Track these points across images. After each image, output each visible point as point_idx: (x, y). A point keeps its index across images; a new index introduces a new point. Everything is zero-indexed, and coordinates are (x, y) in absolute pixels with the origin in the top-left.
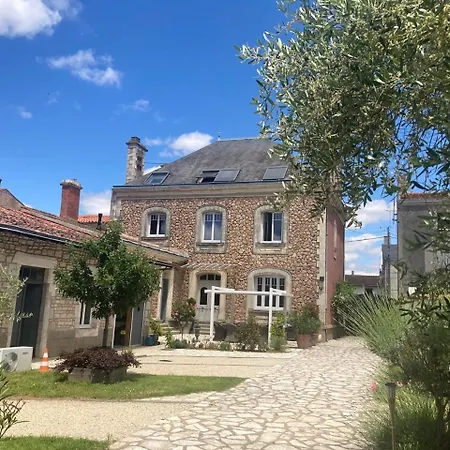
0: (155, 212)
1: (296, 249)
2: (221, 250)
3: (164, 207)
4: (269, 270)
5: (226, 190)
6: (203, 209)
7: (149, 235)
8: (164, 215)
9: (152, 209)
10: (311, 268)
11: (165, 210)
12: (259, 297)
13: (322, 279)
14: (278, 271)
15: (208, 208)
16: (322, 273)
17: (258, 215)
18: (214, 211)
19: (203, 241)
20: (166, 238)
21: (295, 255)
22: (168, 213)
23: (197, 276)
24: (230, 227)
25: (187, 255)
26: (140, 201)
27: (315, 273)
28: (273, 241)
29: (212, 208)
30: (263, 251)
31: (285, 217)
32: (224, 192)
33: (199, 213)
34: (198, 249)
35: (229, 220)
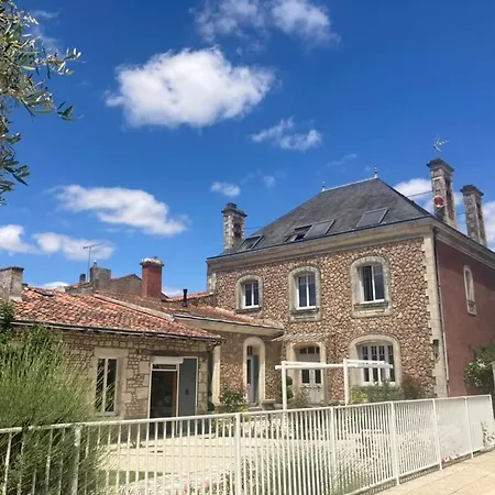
0: (247, 281)
1: (402, 307)
2: (316, 317)
3: (255, 274)
4: (372, 337)
5: (316, 246)
6: (294, 272)
7: (244, 307)
8: (256, 283)
9: (245, 278)
10: (422, 329)
11: (256, 277)
12: (366, 370)
13: (436, 342)
14: (382, 337)
15: (298, 270)
16: (436, 334)
17: (353, 271)
18: (306, 272)
19: (298, 308)
20: (260, 308)
21: (400, 315)
22: (260, 280)
23: (295, 349)
24: (325, 289)
25: (282, 326)
26: (233, 271)
27: (427, 335)
28: (375, 301)
29: (303, 269)
30: (363, 313)
31: (385, 270)
32: (314, 249)
33: (290, 278)
34: (292, 318)
35: (322, 281)
